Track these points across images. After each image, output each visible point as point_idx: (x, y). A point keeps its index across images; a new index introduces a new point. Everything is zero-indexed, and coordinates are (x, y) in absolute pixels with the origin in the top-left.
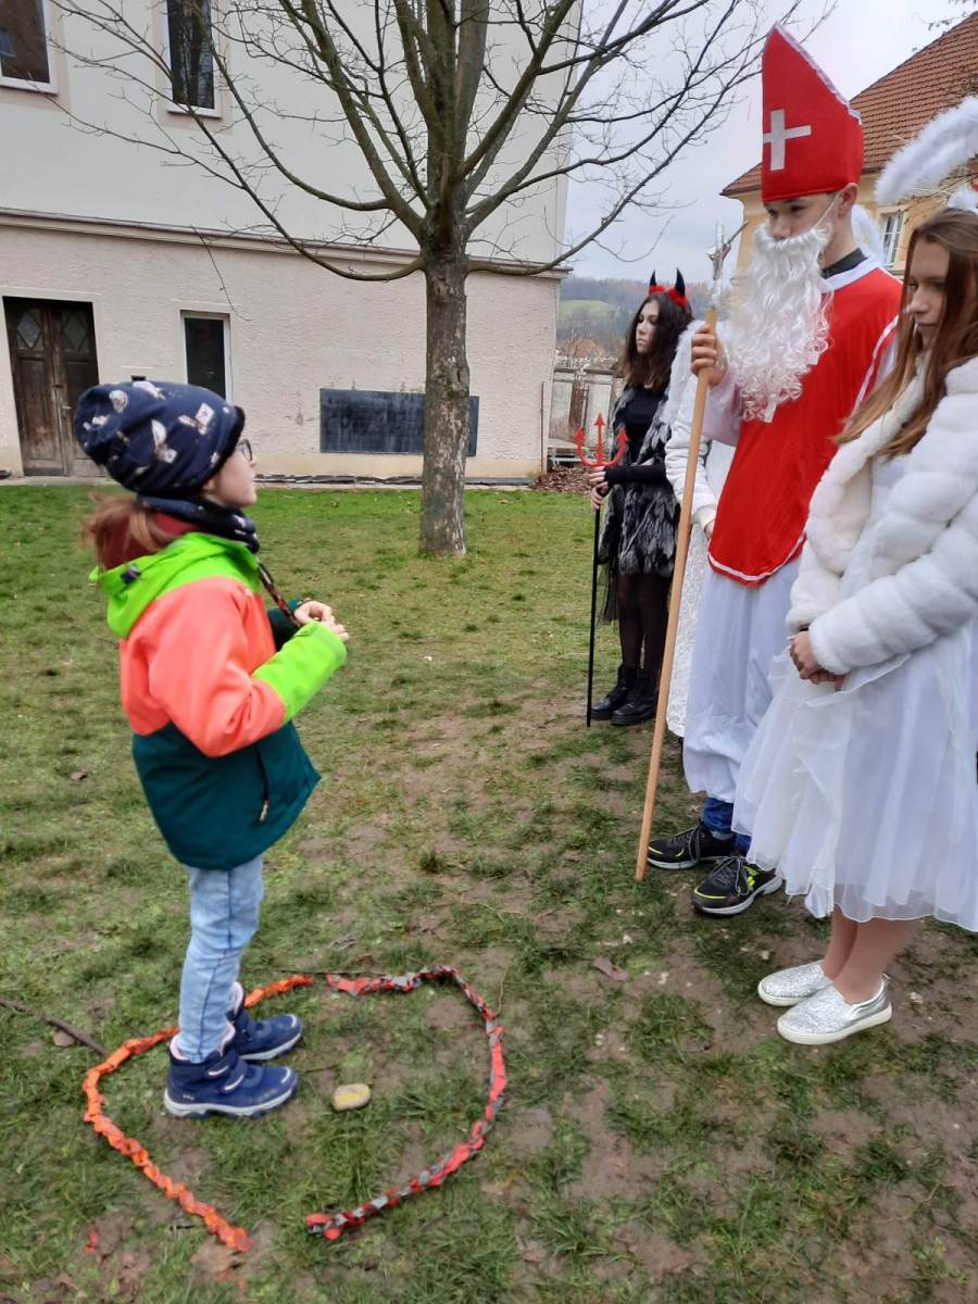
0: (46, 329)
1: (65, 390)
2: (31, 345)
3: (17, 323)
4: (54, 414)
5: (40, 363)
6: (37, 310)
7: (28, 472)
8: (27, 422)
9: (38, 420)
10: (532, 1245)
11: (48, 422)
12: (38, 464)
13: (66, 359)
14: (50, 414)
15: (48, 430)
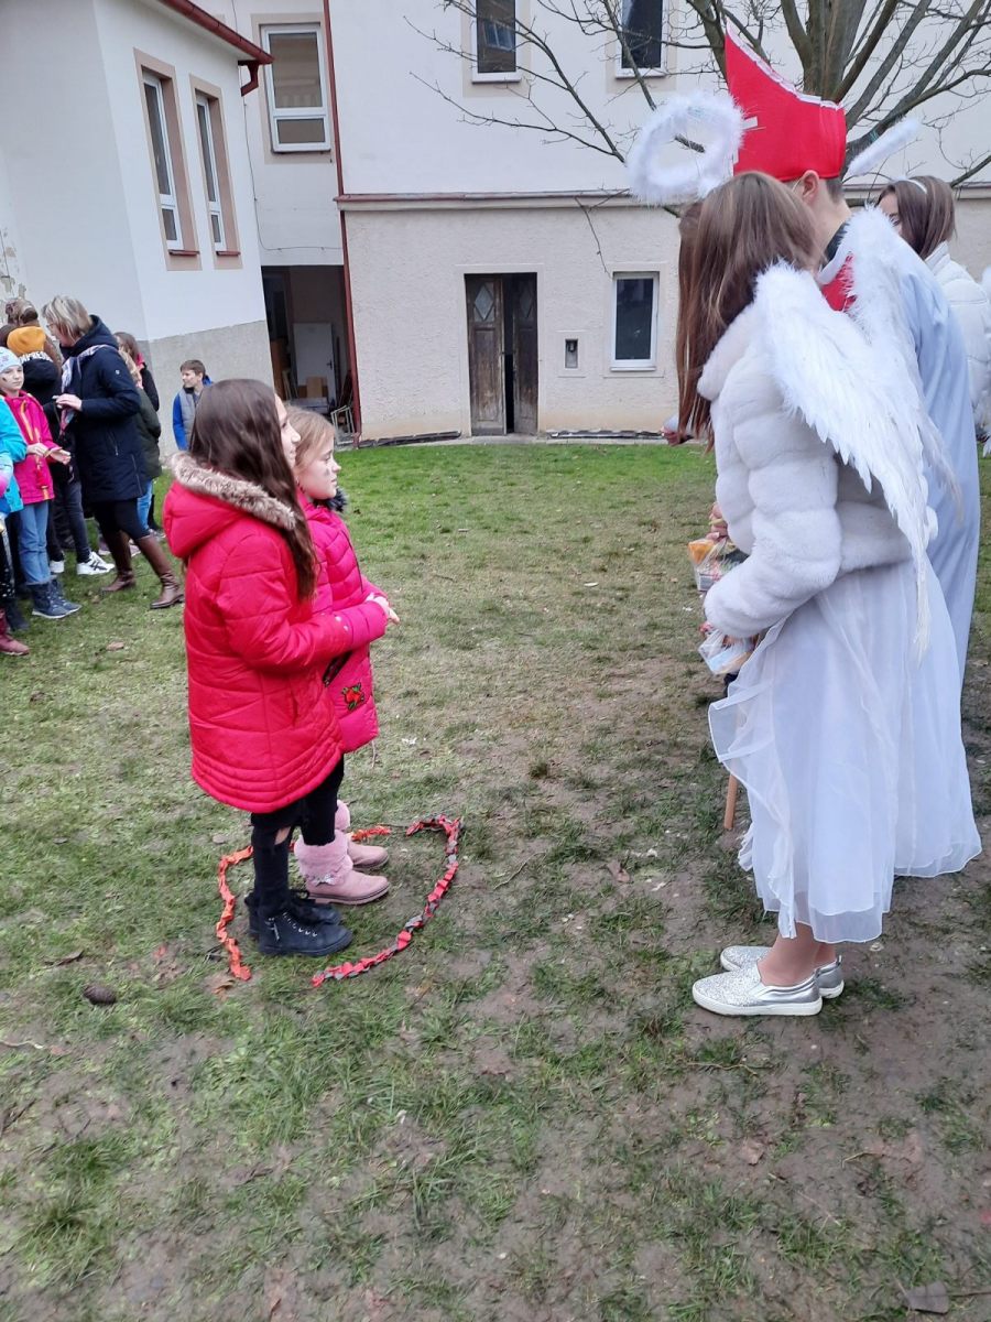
0: (498, 300)
2: (484, 317)
3: (475, 297)
4: (499, 379)
6: (492, 283)
7: (475, 432)
8: (477, 387)
10: (411, 1031)
11: (493, 387)
12: (483, 425)
14: (496, 379)
15: (493, 394)
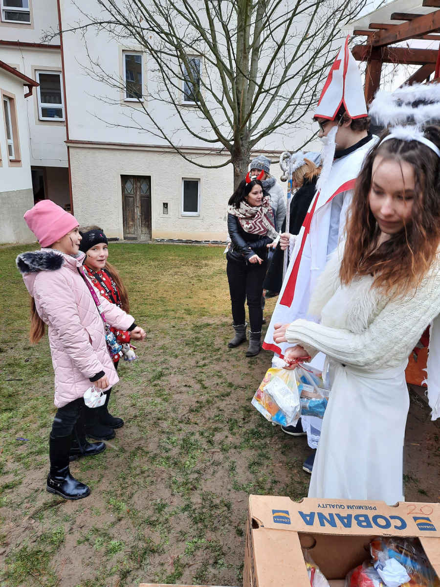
0: (135, 186)
1: (140, 208)
2: (129, 192)
3: (125, 184)
4: (136, 217)
5: (132, 198)
6: (133, 179)
7: (125, 238)
8: (126, 220)
9: (130, 219)
11: (133, 220)
12: (129, 236)
13: (141, 197)
14: (134, 217)
15: (133, 223)
